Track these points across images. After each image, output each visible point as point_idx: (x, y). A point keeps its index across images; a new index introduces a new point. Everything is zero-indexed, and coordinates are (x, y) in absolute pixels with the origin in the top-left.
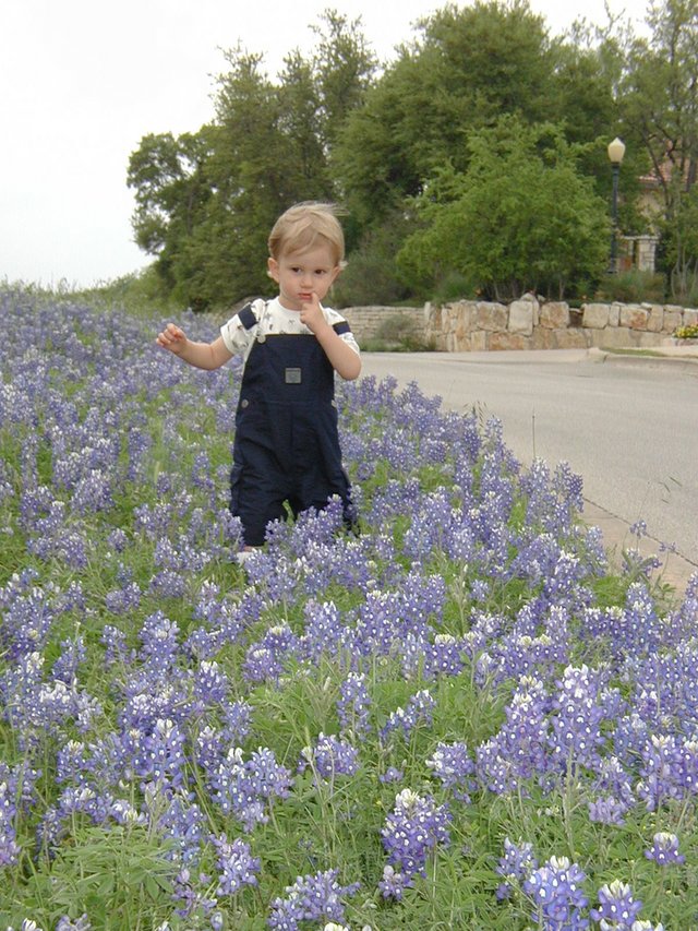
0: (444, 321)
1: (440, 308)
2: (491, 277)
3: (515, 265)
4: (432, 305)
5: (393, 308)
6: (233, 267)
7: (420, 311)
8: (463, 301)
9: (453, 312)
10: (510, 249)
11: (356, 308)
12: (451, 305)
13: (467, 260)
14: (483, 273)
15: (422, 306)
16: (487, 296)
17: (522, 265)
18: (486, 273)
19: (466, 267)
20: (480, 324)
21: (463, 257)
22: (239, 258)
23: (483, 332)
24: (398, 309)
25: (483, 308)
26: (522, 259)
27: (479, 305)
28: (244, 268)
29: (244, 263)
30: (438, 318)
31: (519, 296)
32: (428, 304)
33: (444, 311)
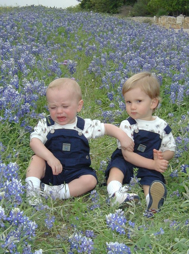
0: (159, 21)
1: (158, 17)
2: (172, 10)
3: (178, 7)
4: (156, 17)
5: (146, 17)
6: (103, 6)
7: (153, 18)
8: (165, 16)
9: (162, 19)
10: (177, 3)
11: (136, 17)
12: (161, 17)
13: (166, 5)
14: (170, 9)
15: (153, 17)
16: (171, 15)
17: (180, 7)
18: (171, 9)
19: (166, 7)
20: (169, 22)
21: (165, 5)
22: (104, 3)
23: (170, 24)
24: (147, 17)
25: (170, 18)
26: (180, 6)
27: (169, 17)
28: (105, 6)
29: (105, 5)
30: (158, 20)
31: (179, 15)
32: (155, 17)
33: (159, 18)
